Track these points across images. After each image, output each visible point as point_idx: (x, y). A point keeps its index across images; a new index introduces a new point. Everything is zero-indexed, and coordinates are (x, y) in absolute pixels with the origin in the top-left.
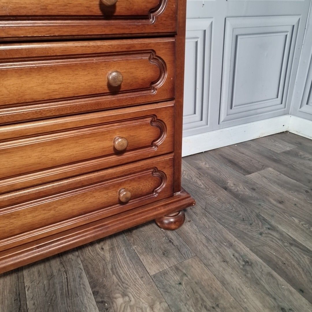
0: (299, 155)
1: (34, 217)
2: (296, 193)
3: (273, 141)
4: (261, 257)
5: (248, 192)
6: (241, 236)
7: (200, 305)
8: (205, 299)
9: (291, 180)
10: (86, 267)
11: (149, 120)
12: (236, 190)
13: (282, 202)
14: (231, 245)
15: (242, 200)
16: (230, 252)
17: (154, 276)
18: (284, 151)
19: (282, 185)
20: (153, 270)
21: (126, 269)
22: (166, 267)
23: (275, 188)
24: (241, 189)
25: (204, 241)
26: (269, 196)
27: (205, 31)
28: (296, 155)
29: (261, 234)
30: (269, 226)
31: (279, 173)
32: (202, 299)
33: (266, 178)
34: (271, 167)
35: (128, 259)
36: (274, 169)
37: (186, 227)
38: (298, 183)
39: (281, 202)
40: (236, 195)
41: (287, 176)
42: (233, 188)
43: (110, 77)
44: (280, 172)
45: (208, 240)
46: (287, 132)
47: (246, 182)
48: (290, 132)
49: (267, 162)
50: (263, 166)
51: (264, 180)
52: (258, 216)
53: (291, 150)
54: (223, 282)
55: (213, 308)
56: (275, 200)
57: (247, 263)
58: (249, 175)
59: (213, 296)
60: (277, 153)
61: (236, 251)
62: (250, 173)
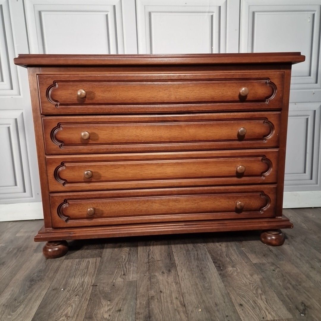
1: (186, 205)
8: (291, 280)
10: (209, 251)
11: (260, 158)
16: (318, 264)
17: (256, 264)
20: (255, 261)
21: (236, 257)
22: (265, 262)
25: (298, 255)
27: (315, 111)
32: (289, 280)
37: (285, 247)
43: (240, 131)
45: (301, 255)
55: (296, 285)
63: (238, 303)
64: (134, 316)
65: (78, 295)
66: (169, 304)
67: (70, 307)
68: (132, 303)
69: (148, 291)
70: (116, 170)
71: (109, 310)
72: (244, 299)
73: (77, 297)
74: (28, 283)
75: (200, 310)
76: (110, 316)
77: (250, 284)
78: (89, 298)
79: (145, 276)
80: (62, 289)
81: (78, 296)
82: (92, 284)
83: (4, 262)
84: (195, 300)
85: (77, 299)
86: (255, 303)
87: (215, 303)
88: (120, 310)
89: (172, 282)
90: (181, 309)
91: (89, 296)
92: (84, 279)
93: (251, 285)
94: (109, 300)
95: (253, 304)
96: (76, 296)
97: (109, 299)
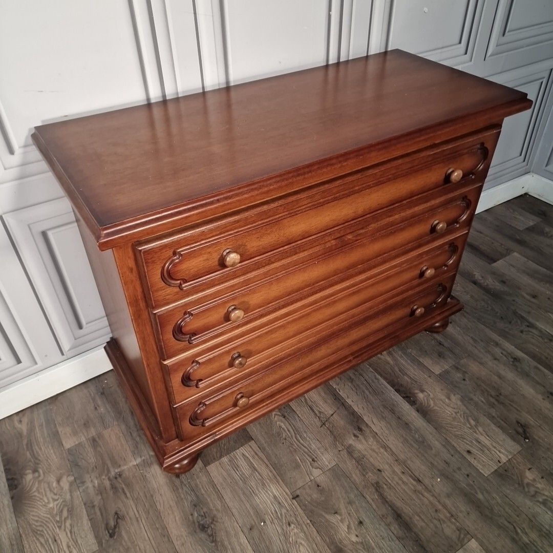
0: (545, 232)
1: (357, 335)
2: (548, 285)
3: (512, 211)
4: (526, 353)
5: (498, 286)
6: (504, 334)
7: (486, 395)
8: (489, 390)
9: (541, 268)
10: (376, 370)
12: (486, 284)
13: (536, 296)
14: (497, 344)
15: (495, 296)
16: (497, 351)
17: (440, 374)
18: (527, 227)
19: (533, 275)
20: (437, 370)
21: (412, 370)
22: (446, 367)
23: (525, 280)
24: (490, 282)
25: (471, 341)
26: (521, 289)
28: (542, 233)
29: (522, 332)
30: (528, 324)
31: (526, 260)
32: (486, 390)
33: (513, 266)
34: (517, 252)
35: (409, 361)
36: (520, 254)
37: (450, 329)
38: (548, 272)
39: (534, 297)
40: (486, 290)
41: (536, 263)
42: (482, 281)
44: (527, 258)
45: (475, 341)
46: (526, 194)
47: (493, 273)
48: (529, 195)
49: (510, 244)
50: (507, 250)
51: (512, 269)
52: (515, 313)
53: (535, 225)
54: (500, 376)
55: (498, 396)
56: (527, 294)
57: (516, 359)
58: (495, 265)
59: (495, 387)
60: (519, 230)
61: (504, 350)
62: (495, 261)
63: (465, 451)
64: (383, 524)
65: (292, 523)
66: (403, 486)
67: (301, 547)
68: (364, 504)
69: (364, 475)
70: (272, 335)
71: (349, 527)
72: (465, 440)
73: (294, 527)
74: (203, 536)
75: (439, 480)
76: (357, 536)
77: (456, 413)
78: (309, 522)
79: (339, 451)
80: (262, 524)
81: (292, 526)
82: (291, 497)
83: (116, 513)
84: (423, 467)
85: (296, 530)
86: (479, 442)
87: (445, 461)
88: (361, 523)
89: (379, 449)
90: (419, 488)
91: (306, 518)
92: (272, 492)
93: (458, 414)
94: (335, 513)
95: (477, 445)
96: (289, 525)
97: (333, 512)
